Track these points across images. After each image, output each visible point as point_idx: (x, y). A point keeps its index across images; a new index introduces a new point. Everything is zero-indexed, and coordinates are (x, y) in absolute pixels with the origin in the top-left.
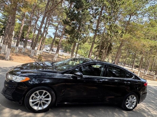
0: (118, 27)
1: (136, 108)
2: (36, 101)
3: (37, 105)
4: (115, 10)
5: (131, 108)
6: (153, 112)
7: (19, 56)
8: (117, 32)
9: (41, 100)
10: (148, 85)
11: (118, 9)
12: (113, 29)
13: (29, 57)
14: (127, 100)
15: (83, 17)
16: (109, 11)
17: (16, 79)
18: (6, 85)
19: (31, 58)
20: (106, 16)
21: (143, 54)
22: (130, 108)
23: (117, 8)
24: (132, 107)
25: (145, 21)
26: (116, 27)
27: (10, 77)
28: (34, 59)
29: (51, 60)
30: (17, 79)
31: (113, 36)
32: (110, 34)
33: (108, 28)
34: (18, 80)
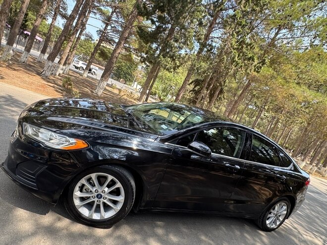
0: (253, 48)
1: (281, 226)
2: (88, 198)
3: (90, 206)
4: (258, 9)
5: (274, 226)
6: (306, 235)
7: (15, 70)
8: (252, 59)
9: (99, 196)
10: (310, 183)
11: (265, 7)
12: (244, 50)
13: (39, 77)
14: (272, 211)
15: (189, 8)
16: (245, 7)
17: (51, 139)
18: (19, 151)
19: (44, 79)
20: (238, 18)
21: (281, 113)
22: (272, 227)
23: (264, 5)
24: (276, 224)
25: (306, 46)
26: (249, 47)
27: (30, 130)
28: (52, 85)
29: (90, 92)
30: (51, 141)
31: (242, 66)
32: (237, 60)
33: (235, 47)
34: (53, 143)
